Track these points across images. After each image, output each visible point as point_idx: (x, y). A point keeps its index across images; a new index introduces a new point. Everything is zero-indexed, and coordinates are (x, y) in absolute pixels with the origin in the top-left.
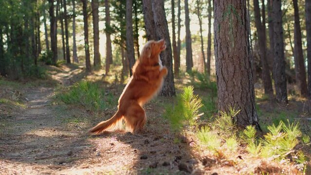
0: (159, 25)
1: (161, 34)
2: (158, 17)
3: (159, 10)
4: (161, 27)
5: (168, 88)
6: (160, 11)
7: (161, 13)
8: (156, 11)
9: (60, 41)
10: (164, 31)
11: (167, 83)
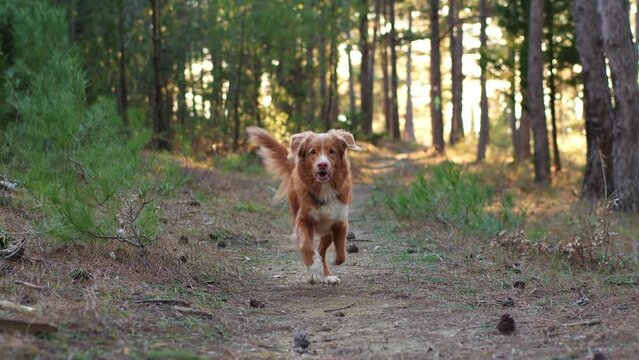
0: (615, 46)
1: (619, 67)
2: (613, 27)
3: (614, 11)
4: (618, 50)
5: (631, 195)
6: (616, 15)
7: (619, 16)
8: (608, 13)
9: (378, 94)
10: (626, 59)
11: (629, 181)
